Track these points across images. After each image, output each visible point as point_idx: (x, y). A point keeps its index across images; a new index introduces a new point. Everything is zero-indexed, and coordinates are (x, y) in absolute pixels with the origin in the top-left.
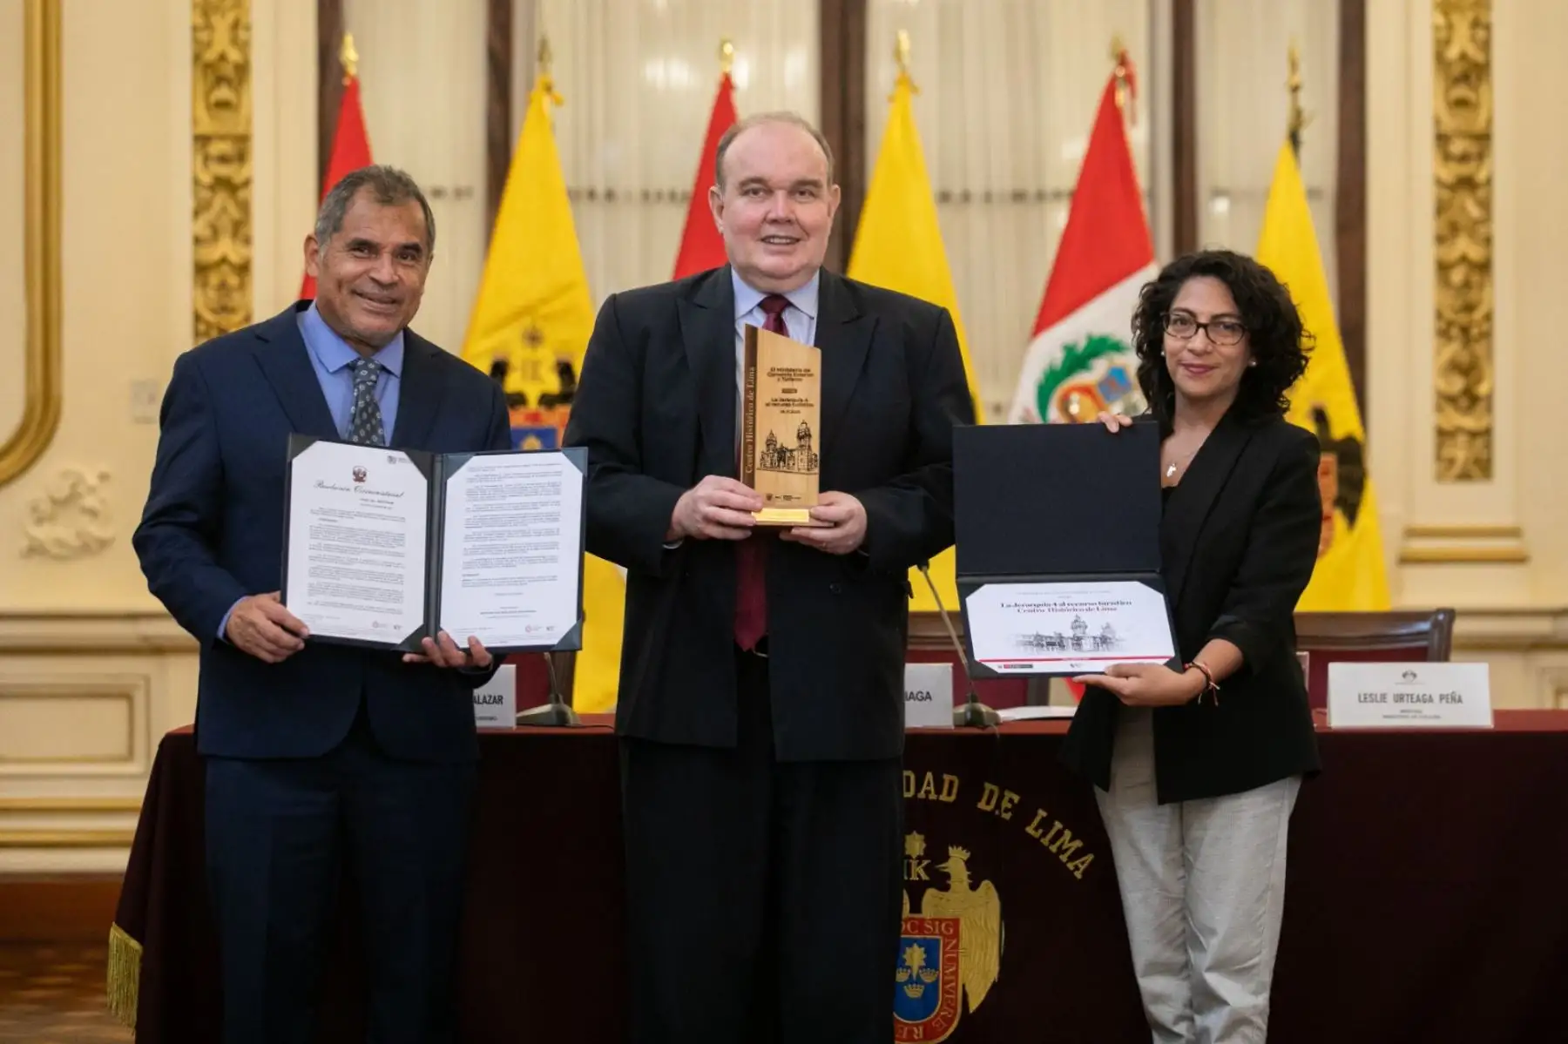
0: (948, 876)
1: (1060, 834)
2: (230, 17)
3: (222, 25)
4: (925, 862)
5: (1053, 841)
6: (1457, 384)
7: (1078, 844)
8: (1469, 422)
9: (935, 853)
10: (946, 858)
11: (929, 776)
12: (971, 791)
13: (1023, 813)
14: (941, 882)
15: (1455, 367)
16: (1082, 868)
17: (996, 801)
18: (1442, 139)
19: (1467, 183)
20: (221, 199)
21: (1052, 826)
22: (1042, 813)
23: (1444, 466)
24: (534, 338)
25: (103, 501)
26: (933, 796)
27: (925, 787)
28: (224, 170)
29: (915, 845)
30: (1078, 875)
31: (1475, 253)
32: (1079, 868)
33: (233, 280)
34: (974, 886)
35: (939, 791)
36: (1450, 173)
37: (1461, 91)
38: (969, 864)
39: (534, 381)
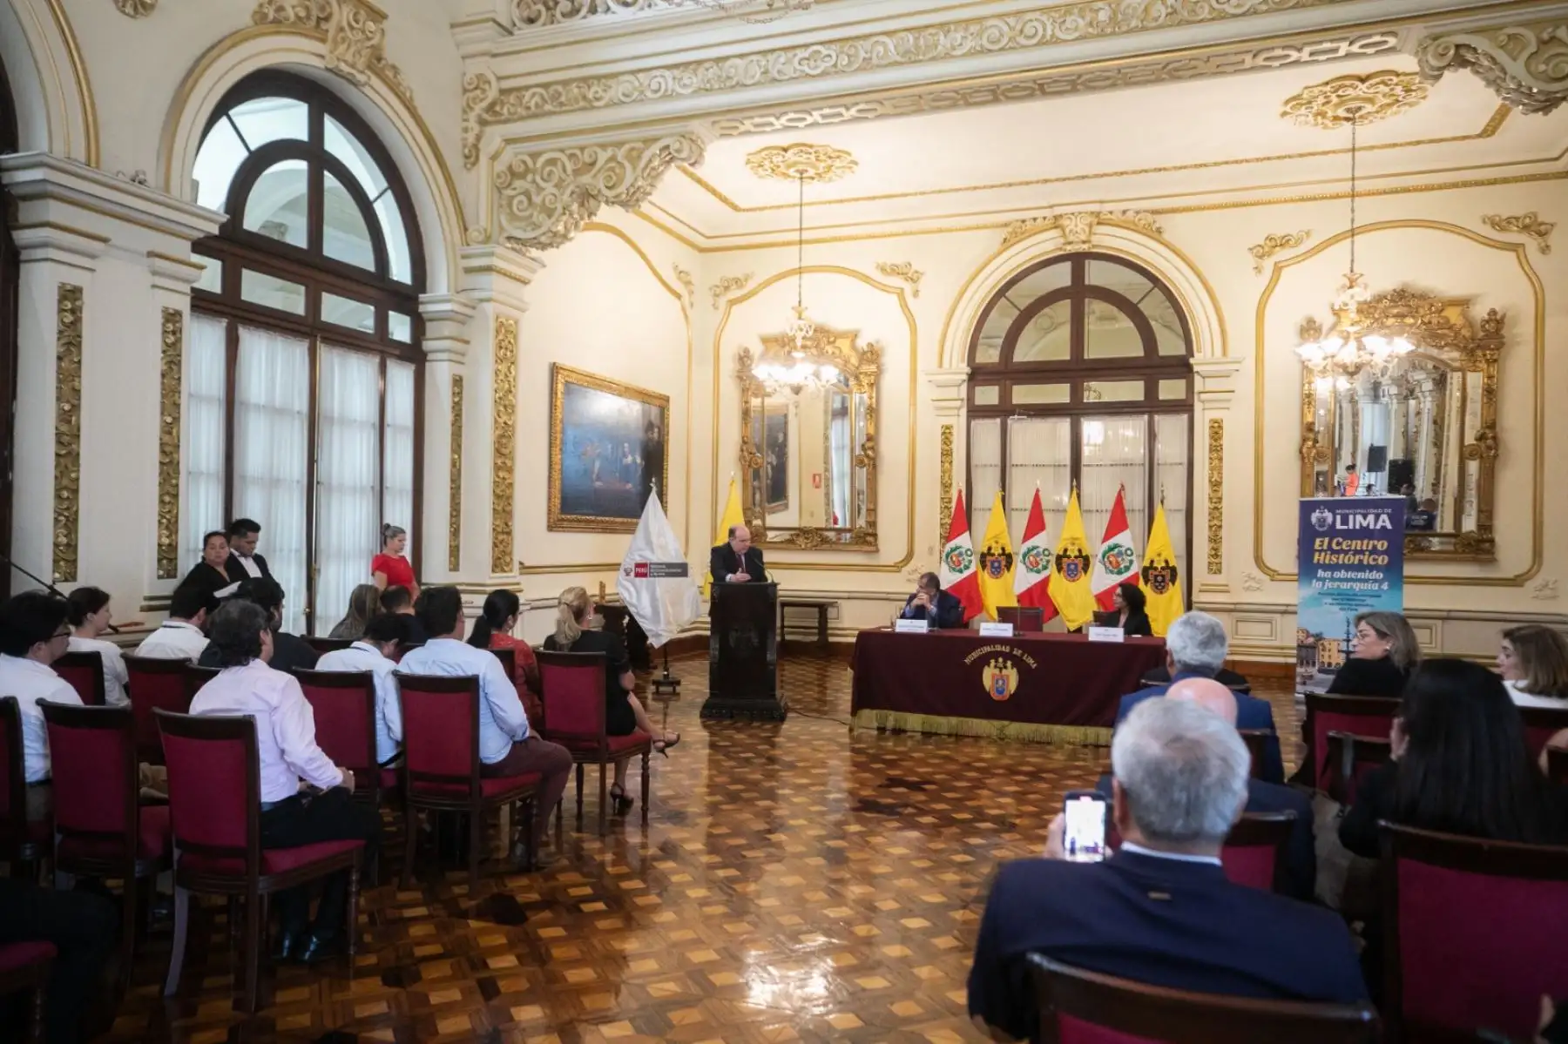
0: (1007, 666)
2: (949, 474)
3: (947, 475)
4: (1002, 663)
6: (1213, 552)
8: (1216, 561)
10: (1006, 663)
12: (1012, 650)
13: (1023, 655)
14: (1005, 668)
15: (1213, 549)
18: (1210, 499)
19: (1216, 508)
20: (946, 511)
23: (1210, 570)
24: (997, 542)
28: (946, 505)
29: (1000, 660)
31: (1218, 524)
33: (948, 527)
34: (1012, 669)
36: (1212, 506)
37: (1215, 488)
38: (1012, 664)
39: (997, 551)
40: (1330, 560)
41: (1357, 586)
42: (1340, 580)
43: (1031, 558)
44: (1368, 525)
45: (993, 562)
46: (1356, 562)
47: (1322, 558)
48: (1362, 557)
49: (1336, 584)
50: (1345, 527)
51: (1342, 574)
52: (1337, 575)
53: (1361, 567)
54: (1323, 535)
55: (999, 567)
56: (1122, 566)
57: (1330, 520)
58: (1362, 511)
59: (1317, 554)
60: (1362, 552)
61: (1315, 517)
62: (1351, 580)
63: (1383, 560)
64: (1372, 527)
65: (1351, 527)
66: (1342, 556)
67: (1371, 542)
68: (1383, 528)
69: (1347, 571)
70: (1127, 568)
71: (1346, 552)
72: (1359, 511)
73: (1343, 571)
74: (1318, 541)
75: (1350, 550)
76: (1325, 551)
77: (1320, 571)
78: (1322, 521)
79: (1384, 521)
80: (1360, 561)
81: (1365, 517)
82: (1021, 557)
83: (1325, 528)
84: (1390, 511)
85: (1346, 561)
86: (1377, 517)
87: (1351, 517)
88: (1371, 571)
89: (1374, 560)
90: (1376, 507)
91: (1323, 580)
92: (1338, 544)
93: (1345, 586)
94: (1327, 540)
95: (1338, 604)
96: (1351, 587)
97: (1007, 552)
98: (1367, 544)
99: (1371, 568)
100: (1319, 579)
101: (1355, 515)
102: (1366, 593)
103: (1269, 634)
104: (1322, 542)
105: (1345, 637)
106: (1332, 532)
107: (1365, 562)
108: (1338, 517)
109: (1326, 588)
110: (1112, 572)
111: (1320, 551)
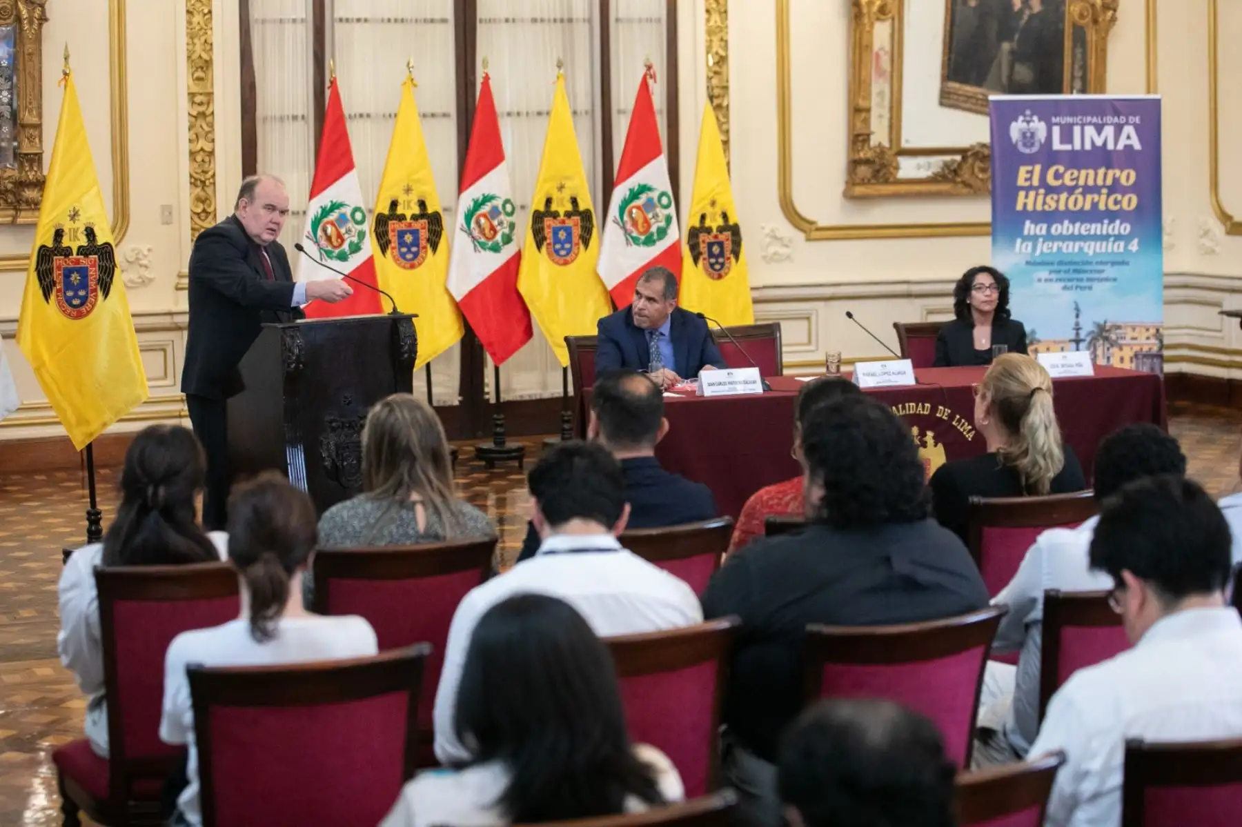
0: (926, 442)
1: (963, 424)
2: (203, 39)
3: (199, 43)
4: (919, 437)
5: (961, 427)
7: (970, 427)
9: (922, 434)
10: (926, 435)
11: (920, 404)
12: (934, 409)
13: (951, 417)
14: (924, 445)
16: (971, 436)
17: (943, 412)
20: (200, 122)
21: (961, 421)
22: (958, 417)
25: (150, 261)
26: (921, 412)
27: (918, 409)
28: (201, 109)
29: (915, 430)
30: (970, 439)
32: (970, 437)
33: (207, 159)
34: (936, 446)
35: (923, 410)
38: (934, 438)
39: (409, 209)
40: (1044, 203)
41: (1091, 248)
42: (1062, 238)
43: (483, 220)
44: (1105, 143)
45: (401, 235)
46: (1088, 207)
47: (1030, 201)
48: (1096, 197)
49: (1056, 245)
50: (1068, 147)
51: (1065, 228)
52: (1056, 229)
53: (1094, 215)
54: (1030, 160)
55: (416, 243)
56: (654, 229)
57: (1041, 135)
58: (1095, 120)
59: (1022, 194)
60: (1096, 189)
61: (1016, 129)
62: (1081, 238)
63: (1130, 202)
64: (1110, 146)
65: (1077, 146)
66: (1064, 196)
67: (1111, 173)
68: (1129, 148)
69: (1073, 222)
70: (662, 232)
71: (1071, 190)
72: (1089, 119)
73: (1066, 222)
74: (1023, 171)
75: (1076, 187)
76: (1036, 189)
77: (1028, 223)
78: (1028, 137)
79: (1129, 137)
80: (1095, 205)
81: (1099, 129)
82: (461, 219)
83: (1035, 149)
84: (1137, 120)
85: (1071, 206)
86: (1119, 129)
87: (1077, 130)
88: (1112, 221)
89: (1116, 202)
90: (1117, 113)
91: (1034, 238)
92: (1058, 176)
93: (1070, 248)
94: (1038, 168)
95: (1060, 280)
96: (1081, 249)
97: (430, 211)
98: (1102, 176)
99: (1111, 216)
100: (1026, 238)
101: (1083, 126)
102: (1104, 259)
103: (805, 340)
104: (1031, 172)
105: (1072, 335)
106: (1048, 157)
107: (1102, 207)
108: (1056, 131)
109: (1038, 252)
110: (636, 240)
111: (1028, 189)
